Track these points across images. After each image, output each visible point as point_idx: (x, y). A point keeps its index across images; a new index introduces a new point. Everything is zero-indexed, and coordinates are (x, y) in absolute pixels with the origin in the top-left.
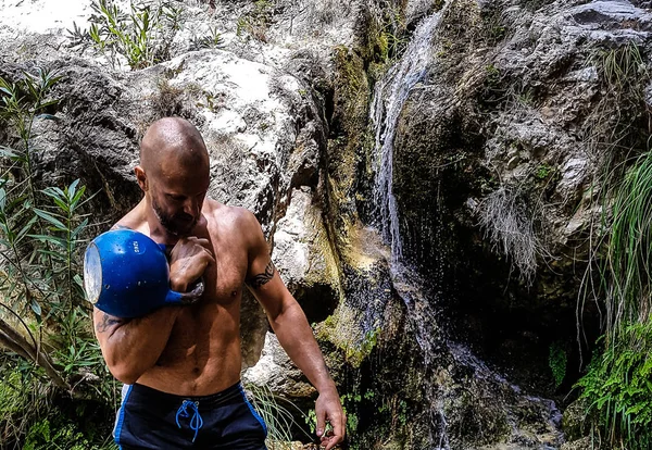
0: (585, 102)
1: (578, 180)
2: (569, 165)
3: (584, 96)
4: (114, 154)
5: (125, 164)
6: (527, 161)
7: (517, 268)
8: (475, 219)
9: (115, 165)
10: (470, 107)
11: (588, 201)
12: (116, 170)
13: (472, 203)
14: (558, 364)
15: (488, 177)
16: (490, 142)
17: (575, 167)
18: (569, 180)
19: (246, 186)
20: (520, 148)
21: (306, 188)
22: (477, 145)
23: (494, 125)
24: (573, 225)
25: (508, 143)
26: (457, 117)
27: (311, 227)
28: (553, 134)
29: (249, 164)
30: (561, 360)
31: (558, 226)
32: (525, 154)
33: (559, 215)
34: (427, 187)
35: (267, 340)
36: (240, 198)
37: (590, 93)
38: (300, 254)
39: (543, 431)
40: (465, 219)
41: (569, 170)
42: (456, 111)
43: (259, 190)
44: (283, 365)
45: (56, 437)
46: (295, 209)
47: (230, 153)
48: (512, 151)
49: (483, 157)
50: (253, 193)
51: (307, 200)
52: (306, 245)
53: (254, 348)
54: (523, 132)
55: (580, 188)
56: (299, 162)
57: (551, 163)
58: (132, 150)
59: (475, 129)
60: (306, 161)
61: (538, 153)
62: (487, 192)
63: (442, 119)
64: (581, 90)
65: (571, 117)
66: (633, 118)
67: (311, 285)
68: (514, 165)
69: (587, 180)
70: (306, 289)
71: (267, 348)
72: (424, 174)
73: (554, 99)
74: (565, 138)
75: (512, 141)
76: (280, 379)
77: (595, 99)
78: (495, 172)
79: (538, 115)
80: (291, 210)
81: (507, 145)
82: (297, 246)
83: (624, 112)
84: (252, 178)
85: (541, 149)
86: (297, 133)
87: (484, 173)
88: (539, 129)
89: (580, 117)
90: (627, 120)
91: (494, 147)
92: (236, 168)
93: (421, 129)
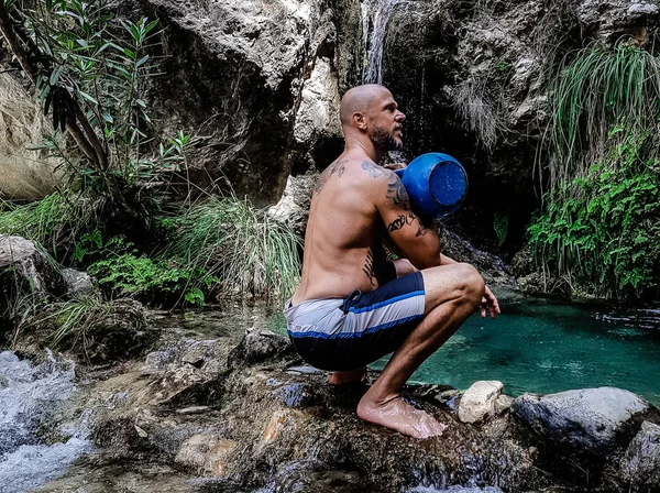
0: (533, 17)
1: (526, 75)
2: (520, 63)
3: (533, 12)
4: (173, 6)
5: (182, 16)
6: (489, 58)
7: (481, 141)
8: (450, 102)
9: (173, 15)
10: (447, 14)
11: (534, 92)
12: (174, 19)
13: (447, 89)
14: (501, 227)
15: (460, 70)
16: (462, 43)
17: (525, 65)
18: (520, 75)
19: (288, 42)
20: (485, 48)
21: (327, 59)
22: (452, 44)
23: (464, 31)
24: (522, 110)
25: (475, 44)
26: (438, 21)
27: (330, 90)
28: (509, 39)
29: (290, 24)
30: (504, 223)
31: (510, 110)
32: (489, 53)
33: (511, 101)
34: (412, 75)
35: (289, 183)
36: (282, 51)
37: (537, 9)
38: (322, 109)
39: (497, 275)
40: (441, 102)
41: (520, 67)
42: (437, 17)
43: (297, 47)
44: (301, 206)
45: (108, 244)
46: (318, 74)
47: (278, 12)
48: (478, 50)
49: (456, 54)
50: (293, 49)
51: (327, 68)
52: (327, 102)
53: (278, 190)
54: (488, 35)
55: (529, 81)
56: (323, 36)
57: (508, 61)
58: (189, 6)
59: (452, 31)
60: (328, 37)
61: (498, 51)
62: (459, 81)
63: (426, 22)
64: (530, 7)
65: (523, 27)
66: (570, 28)
67: (331, 136)
68: (480, 60)
69: (534, 75)
70: (326, 139)
71: (288, 190)
72: (411, 63)
73: (510, 14)
74: (517, 43)
75: (478, 42)
76: (298, 217)
77: (541, 14)
78: (466, 66)
79: (497, 25)
80: (314, 74)
81: (475, 46)
82: (320, 103)
83: (563, 23)
84: (293, 36)
85: (501, 48)
86: (321, 14)
87: (457, 66)
88: (499, 34)
89: (528, 28)
90: (565, 29)
91: (464, 47)
92: (281, 26)
93: (410, 28)
